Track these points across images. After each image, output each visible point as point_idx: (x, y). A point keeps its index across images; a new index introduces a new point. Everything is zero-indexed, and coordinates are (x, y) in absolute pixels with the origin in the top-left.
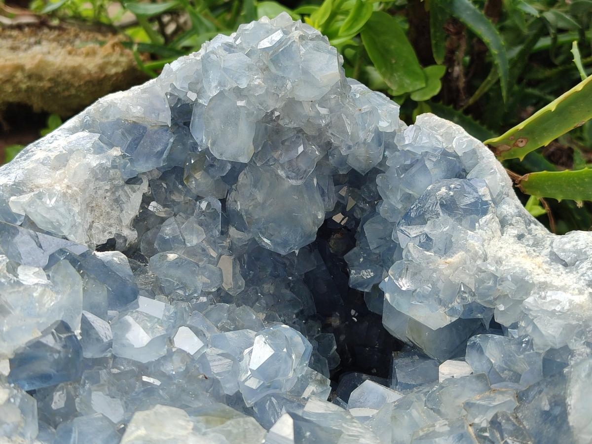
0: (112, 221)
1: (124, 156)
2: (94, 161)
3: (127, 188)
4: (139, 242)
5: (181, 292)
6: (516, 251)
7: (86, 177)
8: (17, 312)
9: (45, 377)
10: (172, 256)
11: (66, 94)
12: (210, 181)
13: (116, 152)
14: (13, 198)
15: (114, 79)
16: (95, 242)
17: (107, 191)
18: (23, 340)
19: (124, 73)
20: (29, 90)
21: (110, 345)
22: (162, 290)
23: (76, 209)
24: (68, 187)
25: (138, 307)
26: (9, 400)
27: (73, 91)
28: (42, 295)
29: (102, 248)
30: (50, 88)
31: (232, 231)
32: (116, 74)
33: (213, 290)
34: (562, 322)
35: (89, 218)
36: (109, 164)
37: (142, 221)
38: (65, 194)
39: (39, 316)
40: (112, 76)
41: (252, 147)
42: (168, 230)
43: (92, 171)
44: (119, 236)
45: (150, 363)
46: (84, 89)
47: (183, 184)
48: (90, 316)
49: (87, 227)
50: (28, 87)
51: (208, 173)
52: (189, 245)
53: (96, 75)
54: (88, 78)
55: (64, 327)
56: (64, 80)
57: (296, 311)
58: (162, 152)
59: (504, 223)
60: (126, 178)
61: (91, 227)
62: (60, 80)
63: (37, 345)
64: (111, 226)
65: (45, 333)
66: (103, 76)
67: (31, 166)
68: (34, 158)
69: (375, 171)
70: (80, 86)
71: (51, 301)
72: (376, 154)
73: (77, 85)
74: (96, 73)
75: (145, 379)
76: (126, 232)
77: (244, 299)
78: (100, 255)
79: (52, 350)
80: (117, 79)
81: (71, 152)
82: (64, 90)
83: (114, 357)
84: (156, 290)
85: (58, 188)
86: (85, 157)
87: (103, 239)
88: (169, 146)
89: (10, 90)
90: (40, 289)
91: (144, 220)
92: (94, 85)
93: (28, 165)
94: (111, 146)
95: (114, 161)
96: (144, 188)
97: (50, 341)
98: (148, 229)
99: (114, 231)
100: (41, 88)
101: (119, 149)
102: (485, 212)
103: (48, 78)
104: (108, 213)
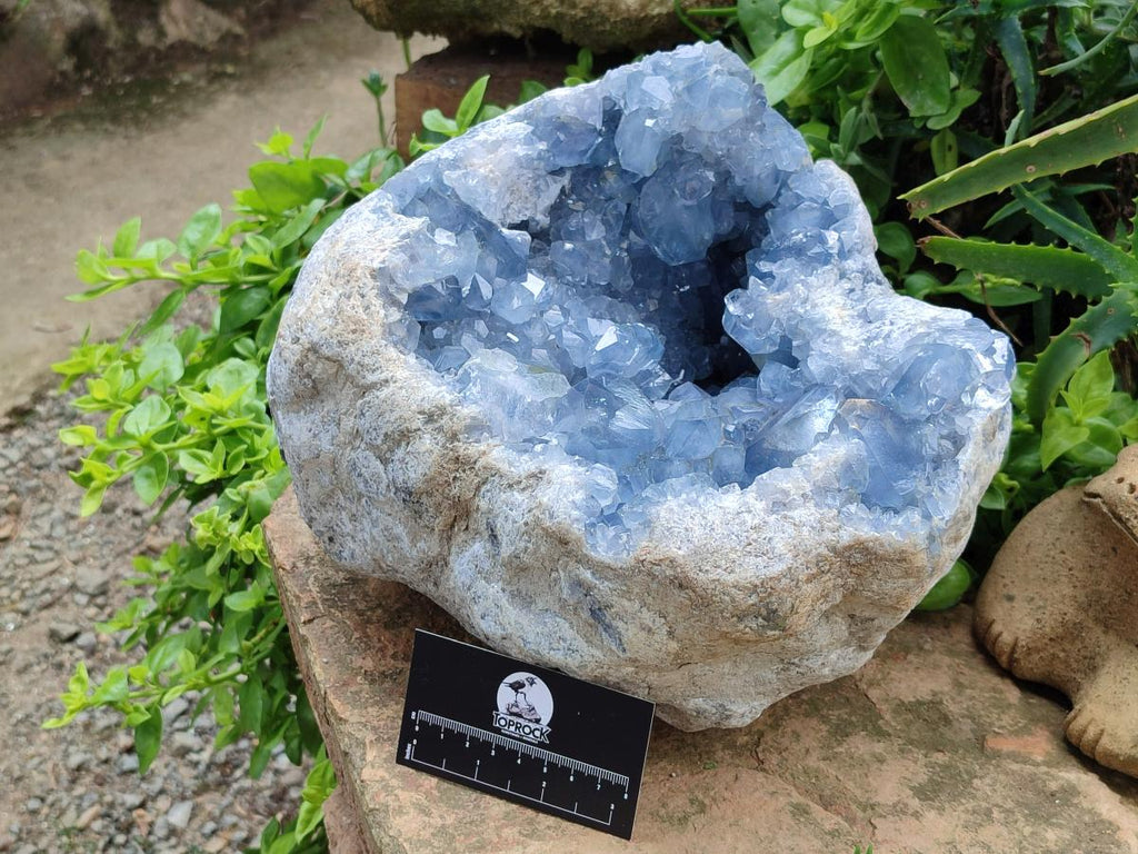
0: (529, 205)
1: (548, 151)
2: (521, 151)
3: (549, 178)
4: (550, 227)
5: (570, 278)
6: (834, 301)
7: (511, 165)
8: (423, 263)
9: (436, 315)
10: (568, 246)
11: (601, 28)
12: (622, 185)
13: (542, 146)
14: (447, 172)
15: (656, 20)
16: (508, 221)
17: (529, 178)
18: (421, 282)
19: (668, 14)
20: (560, 16)
21: (488, 304)
22: (555, 273)
23: (494, 191)
24: (491, 171)
25: (526, 280)
26: (401, 320)
27: (608, 27)
28: (443, 253)
29: (513, 227)
30: (582, 18)
31: (632, 234)
32: (659, 15)
33: (602, 283)
34: (826, 363)
35: (508, 199)
36: (535, 155)
37: (558, 210)
38: (486, 177)
39: (438, 269)
40: (654, 17)
41: (655, 164)
42: (573, 222)
43: (518, 159)
44: (533, 220)
45: (517, 325)
46: (620, 26)
47: (598, 184)
48: (480, 279)
49: (504, 206)
50: (557, 13)
51: (622, 178)
52: (588, 239)
53: (635, 13)
54: (625, 15)
55: (453, 280)
56: (599, 11)
57: (678, 320)
58: (586, 151)
59: (843, 276)
60: (549, 169)
61: (508, 207)
62: (595, 10)
63: (429, 287)
64: (527, 209)
65: (437, 281)
66: (642, 15)
67: (472, 146)
68: (476, 138)
69: (768, 206)
70: (615, 22)
71: (449, 259)
72: (769, 191)
73: (612, 20)
74: (635, 10)
75: (509, 335)
76: (539, 217)
77: (629, 298)
78: (505, 231)
79: (439, 294)
80: (659, 21)
81: (505, 140)
82: (597, 25)
83: (492, 314)
84: (547, 271)
85: (482, 171)
86: (514, 146)
87: (518, 219)
88: (594, 147)
89: (538, 14)
90: (443, 249)
91: (560, 209)
92: (631, 25)
93: (470, 144)
94: (541, 139)
95: (539, 154)
96: (565, 180)
97: (439, 287)
98: (560, 218)
99: (528, 213)
100: (573, 17)
101: (545, 143)
102: (826, 262)
103: (582, 6)
104: (527, 198)
